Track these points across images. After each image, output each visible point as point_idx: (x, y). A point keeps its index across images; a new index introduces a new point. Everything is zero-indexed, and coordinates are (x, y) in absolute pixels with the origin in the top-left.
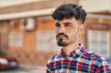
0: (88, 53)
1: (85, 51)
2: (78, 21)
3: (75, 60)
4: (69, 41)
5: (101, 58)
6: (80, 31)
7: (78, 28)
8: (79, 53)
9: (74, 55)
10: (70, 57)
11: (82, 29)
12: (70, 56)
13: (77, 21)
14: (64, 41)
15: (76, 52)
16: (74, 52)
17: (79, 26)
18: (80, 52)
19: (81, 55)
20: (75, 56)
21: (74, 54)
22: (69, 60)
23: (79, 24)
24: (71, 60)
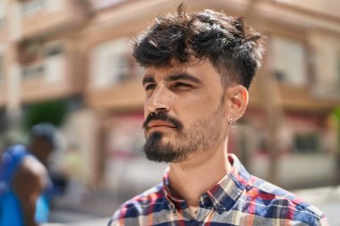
4: (186, 143)
5: (309, 208)
8: (234, 191)
9: (217, 202)
12: (202, 206)
14: (165, 140)
15: (223, 190)
16: (217, 189)
18: (236, 189)
20: (221, 203)
21: (217, 197)
24: (206, 221)
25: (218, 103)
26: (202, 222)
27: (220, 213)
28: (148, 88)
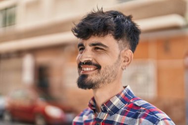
0: (137, 104)
1: (131, 101)
2: (121, 41)
3: (111, 120)
5: (156, 114)
6: (124, 61)
7: (119, 56)
8: (119, 104)
9: (109, 109)
10: (102, 113)
11: (130, 58)
13: (118, 43)
15: (112, 103)
16: (109, 103)
17: (123, 51)
18: (122, 103)
19: (122, 109)
20: (111, 110)
21: (109, 107)
22: (100, 118)
23: (121, 49)
24: (104, 119)
25: (117, 58)
26: (102, 120)
27: (111, 116)
28: (80, 49)
